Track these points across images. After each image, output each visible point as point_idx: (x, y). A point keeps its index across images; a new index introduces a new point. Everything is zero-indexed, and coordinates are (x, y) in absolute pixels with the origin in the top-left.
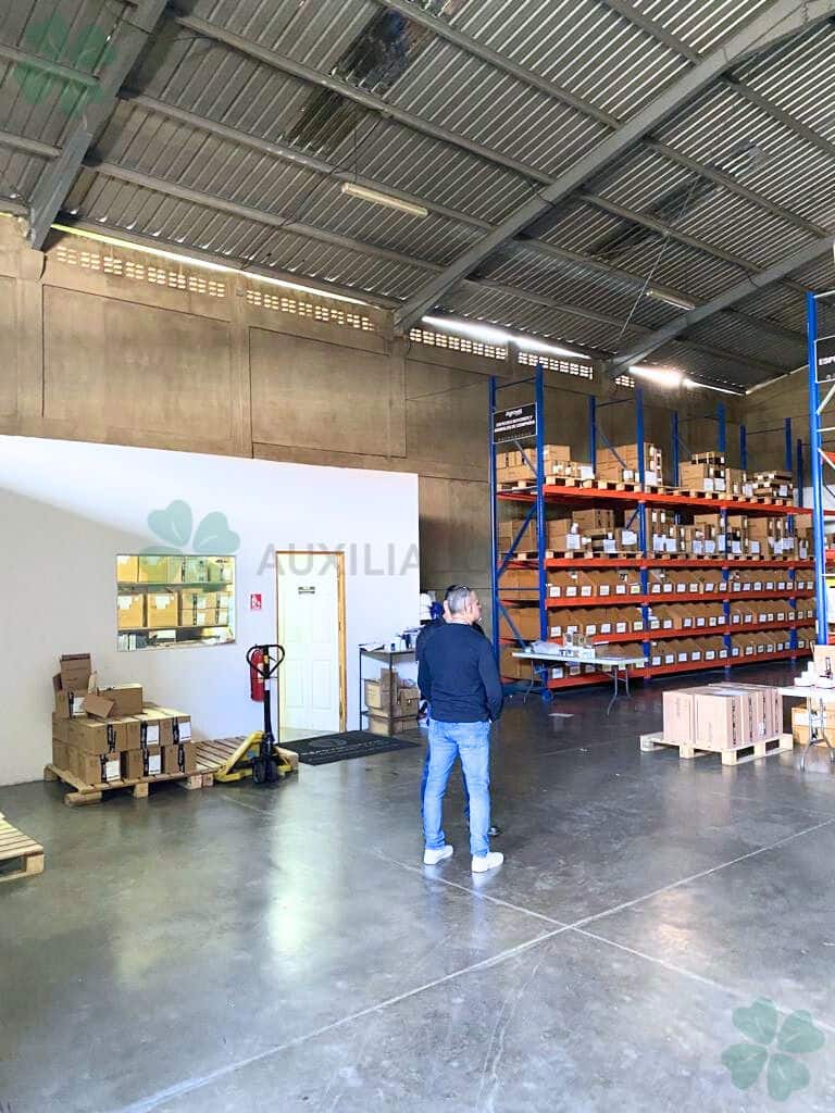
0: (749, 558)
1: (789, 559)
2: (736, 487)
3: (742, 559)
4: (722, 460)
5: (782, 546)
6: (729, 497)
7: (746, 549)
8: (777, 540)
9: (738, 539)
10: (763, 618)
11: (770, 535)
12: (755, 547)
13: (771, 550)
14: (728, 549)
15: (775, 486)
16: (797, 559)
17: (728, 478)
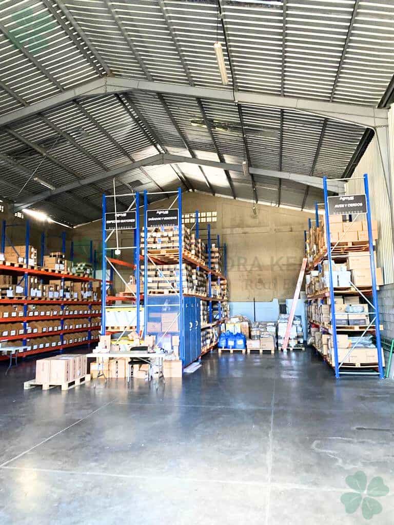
0: (73, 300)
1: (89, 301)
2: (69, 269)
3: (70, 300)
4: (64, 256)
5: (87, 295)
6: (66, 273)
7: (72, 296)
8: (85, 292)
9: (69, 291)
10: (77, 327)
11: (82, 290)
12: (75, 295)
13: (82, 296)
14: (64, 296)
15: (85, 269)
16: (92, 300)
17: (66, 264)
